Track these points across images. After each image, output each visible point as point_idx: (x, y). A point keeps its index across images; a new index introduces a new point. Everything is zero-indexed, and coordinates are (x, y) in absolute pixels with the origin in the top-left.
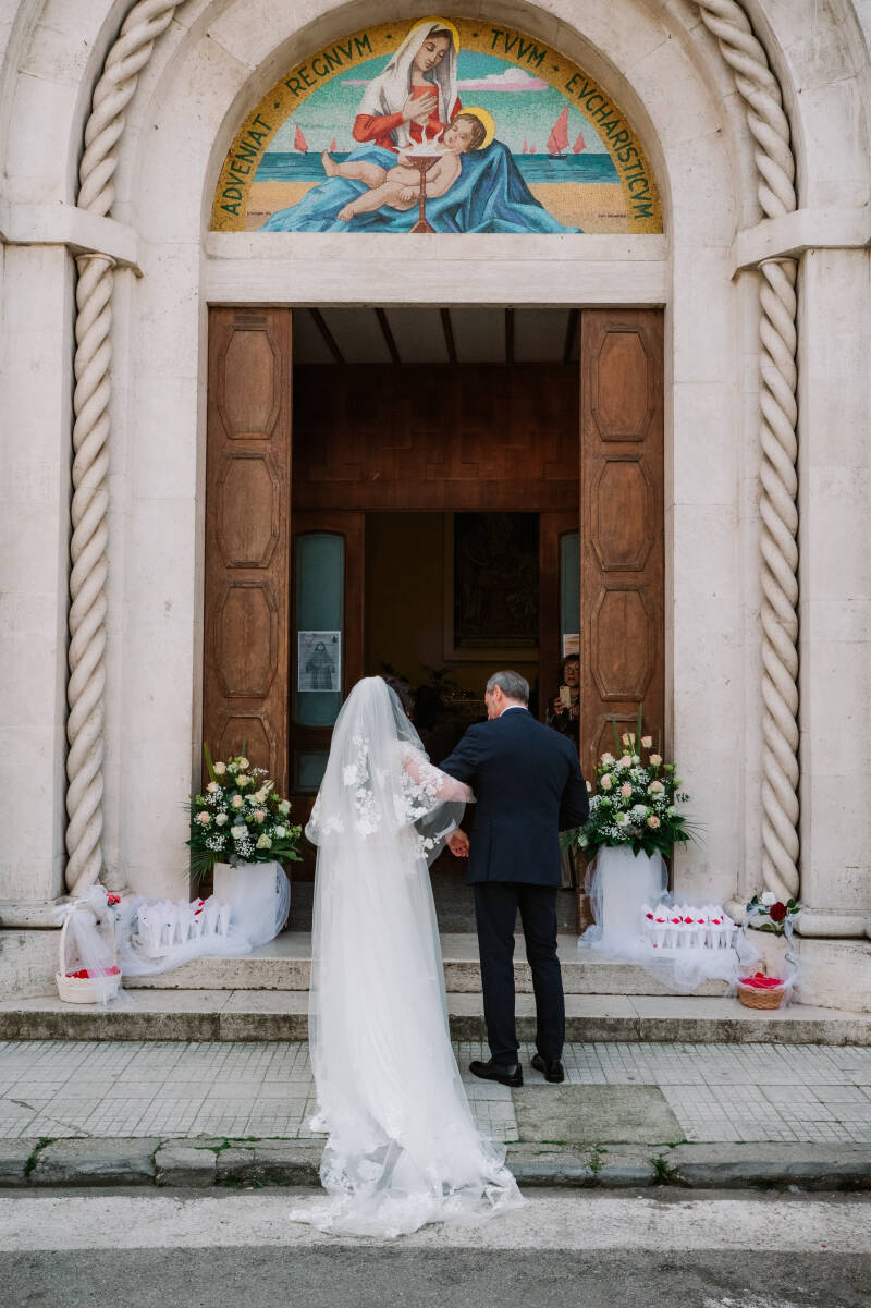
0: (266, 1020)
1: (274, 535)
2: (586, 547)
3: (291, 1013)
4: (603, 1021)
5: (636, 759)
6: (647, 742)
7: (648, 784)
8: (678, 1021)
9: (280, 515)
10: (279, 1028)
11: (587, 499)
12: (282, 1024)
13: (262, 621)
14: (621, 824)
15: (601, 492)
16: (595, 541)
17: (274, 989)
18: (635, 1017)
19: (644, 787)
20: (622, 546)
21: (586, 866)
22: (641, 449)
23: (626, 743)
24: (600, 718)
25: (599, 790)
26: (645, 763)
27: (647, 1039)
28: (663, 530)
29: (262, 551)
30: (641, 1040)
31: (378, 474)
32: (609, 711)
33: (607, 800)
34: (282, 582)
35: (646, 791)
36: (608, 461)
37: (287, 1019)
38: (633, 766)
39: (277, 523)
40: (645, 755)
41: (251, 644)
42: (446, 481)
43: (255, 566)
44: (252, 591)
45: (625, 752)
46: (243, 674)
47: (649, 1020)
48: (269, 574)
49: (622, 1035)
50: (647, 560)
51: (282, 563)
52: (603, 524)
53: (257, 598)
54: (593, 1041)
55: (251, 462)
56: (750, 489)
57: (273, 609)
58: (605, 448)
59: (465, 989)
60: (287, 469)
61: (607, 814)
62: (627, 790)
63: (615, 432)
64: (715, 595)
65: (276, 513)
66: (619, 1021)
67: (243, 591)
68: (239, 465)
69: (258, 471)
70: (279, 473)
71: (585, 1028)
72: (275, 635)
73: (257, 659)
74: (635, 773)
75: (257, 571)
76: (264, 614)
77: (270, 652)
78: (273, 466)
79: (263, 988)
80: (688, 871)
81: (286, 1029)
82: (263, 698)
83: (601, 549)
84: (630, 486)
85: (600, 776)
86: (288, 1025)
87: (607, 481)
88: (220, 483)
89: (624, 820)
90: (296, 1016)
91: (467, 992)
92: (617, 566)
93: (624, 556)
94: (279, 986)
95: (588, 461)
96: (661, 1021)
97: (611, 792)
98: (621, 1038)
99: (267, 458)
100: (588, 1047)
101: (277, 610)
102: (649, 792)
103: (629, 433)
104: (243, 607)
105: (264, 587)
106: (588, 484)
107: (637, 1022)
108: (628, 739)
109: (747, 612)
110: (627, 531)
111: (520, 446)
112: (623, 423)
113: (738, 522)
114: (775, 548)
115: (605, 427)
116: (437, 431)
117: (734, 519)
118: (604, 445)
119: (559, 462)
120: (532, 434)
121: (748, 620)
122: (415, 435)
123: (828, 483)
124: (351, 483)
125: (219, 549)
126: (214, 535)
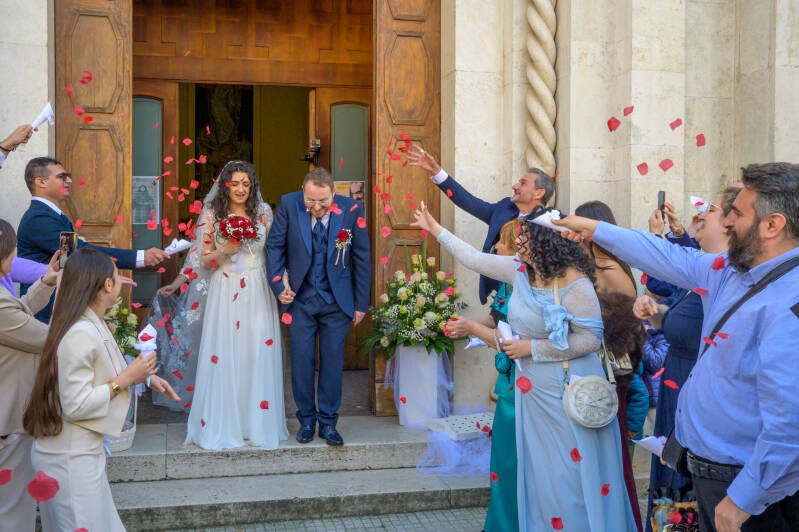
0: (129, 515)
1: (119, 84)
2: (380, 105)
3: (152, 506)
4: (422, 494)
5: (425, 275)
6: (432, 261)
7: (435, 295)
8: (480, 489)
9: (124, 68)
10: (142, 521)
11: (382, 66)
12: (144, 517)
13: (108, 159)
14: (419, 328)
15: (393, 61)
16: (387, 100)
17: (131, 481)
18: (446, 488)
19: (433, 298)
20: (408, 105)
21: (385, 364)
22: (425, 28)
23: (415, 261)
24: (391, 243)
25: (395, 300)
26: (432, 278)
27: (457, 506)
28: (440, 94)
29: (108, 99)
30: (451, 508)
31: (189, 52)
32: (398, 237)
33: (404, 309)
34: (127, 126)
35: (434, 301)
36: (399, 36)
37: (149, 512)
38: (422, 281)
39: (121, 74)
40: (431, 271)
41: (99, 179)
42: (244, 60)
43: (102, 111)
44: (99, 133)
45: (416, 269)
46: (92, 205)
47: (458, 491)
48: (115, 118)
49: (436, 504)
50: (427, 116)
51: (126, 110)
52: (394, 86)
53: (104, 138)
54: (412, 511)
55: (97, 19)
56: (516, 58)
57: (119, 149)
58: (396, 25)
59: (298, 470)
60: (129, 28)
61: (406, 320)
62: (421, 300)
63: (404, 12)
64: (485, 144)
65: (120, 66)
66: (435, 493)
67: (92, 132)
68: (86, 22)
69: (104, 29)
70: (123, 31)
71: (407, 500)
72: (120, 172)
73: (104, 193)
74: (424, 286)
75: (102, 115)
76: (110, 154)
77: (117, 185)
78: (116, 25)
79: (121, 481)
80: (464, 363)
81: (148, 522)
82: (110, 226)
83: (392, 107)
84: (415, 57)
85: (396, 290)
86: (150, 517)
87: (397, 52)
88: (68, 36)
89: (421, 325)
90: (158, 509)
91: (299, 473)
92: (406, 120)
93: (410, 113)
94: (137, 478)
95: (382, 35)
96: (468, 491)
97: (407, 302)
98: (436, 506)
99: (111, 17)
100: (411, 517)
101: (122, 150)
102: (436, 300)
103: (414, 14)
104: (91, 146)
105: (110, 130)
106: (382, 53)
107: (449, 492)
108: (416, 259)
109: (514, 158)
110: (413, 92)
111: (301, 34)
112: (409, 5)
113: (504, 86)
114: (540, 107)
115: (395, 8)
116: (237, 20)
117: (501, 85)
118: (395, 22)
119: (331, 49)
120: (311, 26)
121: (514, 164)
122: (218, 22)
123: (585, 55)
124: (167, 58)
125: (69, 94)
126: (63, 82)
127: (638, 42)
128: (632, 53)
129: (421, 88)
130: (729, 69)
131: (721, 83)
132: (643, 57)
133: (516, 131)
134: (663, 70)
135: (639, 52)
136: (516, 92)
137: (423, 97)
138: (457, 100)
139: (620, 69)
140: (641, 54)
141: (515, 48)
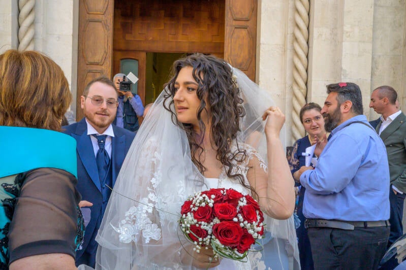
1: (105, 52)
11: (227, 42)
15: (232, 40)
16: (230, 58)
20: (240, 61)
22: (249, 24)
28: (256, 55)
29: (101, 58)
31: (151, 38)
34: (108, 71)
36: (235, 28)
39: (106, 47)
42: (176, 42)
43: (97, 64)
44: (96, 74)
48: (103, 67)
50: (249, 66)
51: (108, 63)
52: (233, 52)
55: (96, 23)
56: (289, 38)
58: (235, 23)
60: (111, 26)
63: (239, 16)
64: (275, 79)
65: (106, 44)
67: (93, 73)
68: (92, 24)
70: (108, 28)
75: (98, 66)
78: (105, 25)
84: (244, 38)
87: (235, 35)
88: (84, 31)
93: (241, 65)
95: (228, 28)
99: (103, 22)
103: (244, 17)
105: (101, 72)
106: (228, 36)
109: (287, 86)
110: (242, 55)
111: (204, 29)
112: (241, 13)
113: (285, 51)
114: (299, 60)
115: (235, 15)
116: (173, 22)
117: (283, 50)
118: (234, 21)
119: (218, 35)
120: (208, 25)
121: (287, 89)
122: (165, 24)
123: (321, 35)
124: (140, 41)
125: (83, 57)
126: (81, 51)
127: (347, 28)
128: (343, 33)
129: (246, 52)
130: (400, 40)
131: (395, 48)
132: (349, 35)
133: (288, 72)
134: (360, 41)
135: (347, 33)
136: (289, 54)
137: (247, 57)
138: (260, 58)
139: (339, 42)
140: (348, 34)
141: (289, 32)
